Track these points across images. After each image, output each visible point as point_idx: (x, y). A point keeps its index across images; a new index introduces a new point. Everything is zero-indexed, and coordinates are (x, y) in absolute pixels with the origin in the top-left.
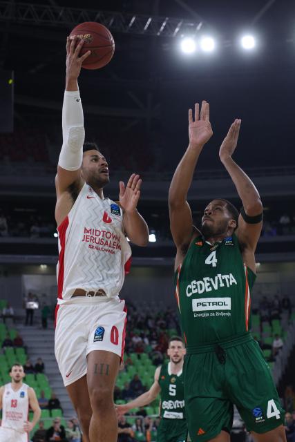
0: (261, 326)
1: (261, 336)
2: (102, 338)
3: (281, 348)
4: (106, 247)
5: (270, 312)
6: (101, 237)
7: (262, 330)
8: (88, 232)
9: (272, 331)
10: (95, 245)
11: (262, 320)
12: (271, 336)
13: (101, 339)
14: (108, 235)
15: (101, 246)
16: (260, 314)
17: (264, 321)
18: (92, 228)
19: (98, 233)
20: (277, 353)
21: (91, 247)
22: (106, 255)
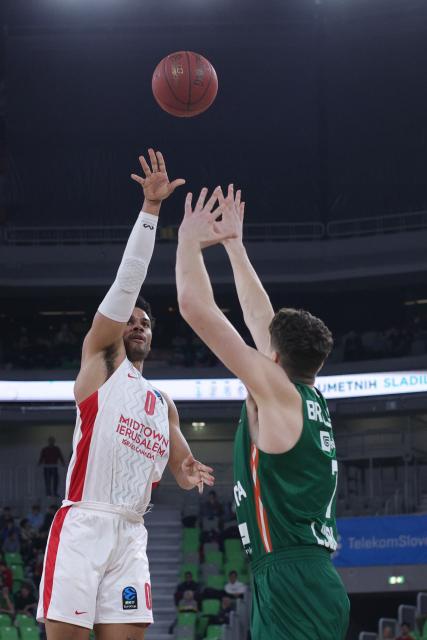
0: (201, 550)
1: (200, 573)
2: (136, 603)
3: (241, 596)
4: (142, 447)
5: (221, 525)
6: (138, 431)
7: (202, 559)
8: (125, 421)
9: (225, 560)
10: (130, 440)
11: (205, 538)
12: (222, 572)
13: (135, 605)
14: (148, 432)
15: (136, 445)
16: (201, 526)
17: (209, 541)
18: (132, 417)
19: (136, 425)
20: (232, 607)
21: (125, 443)
22: (139, 459)
